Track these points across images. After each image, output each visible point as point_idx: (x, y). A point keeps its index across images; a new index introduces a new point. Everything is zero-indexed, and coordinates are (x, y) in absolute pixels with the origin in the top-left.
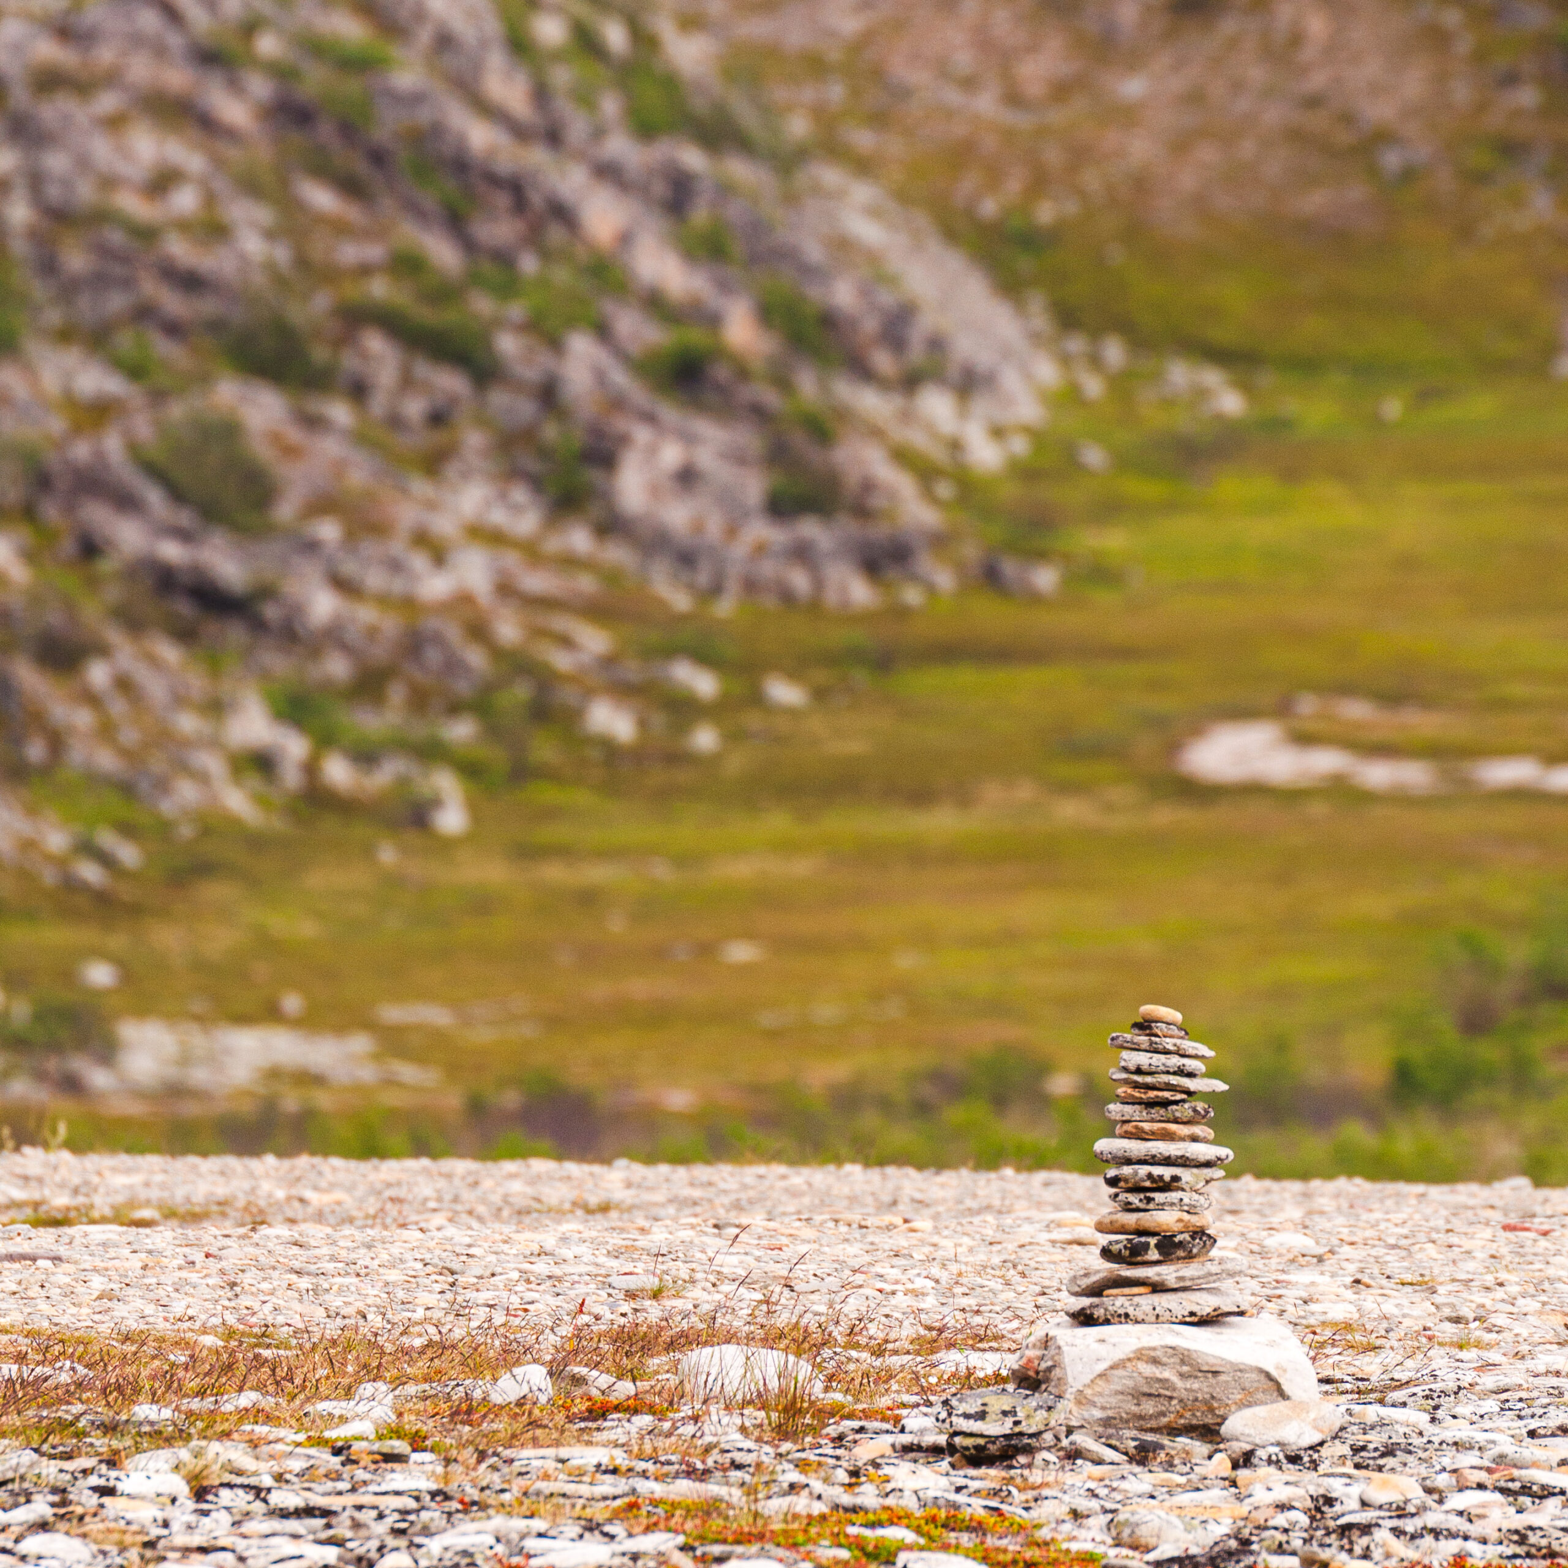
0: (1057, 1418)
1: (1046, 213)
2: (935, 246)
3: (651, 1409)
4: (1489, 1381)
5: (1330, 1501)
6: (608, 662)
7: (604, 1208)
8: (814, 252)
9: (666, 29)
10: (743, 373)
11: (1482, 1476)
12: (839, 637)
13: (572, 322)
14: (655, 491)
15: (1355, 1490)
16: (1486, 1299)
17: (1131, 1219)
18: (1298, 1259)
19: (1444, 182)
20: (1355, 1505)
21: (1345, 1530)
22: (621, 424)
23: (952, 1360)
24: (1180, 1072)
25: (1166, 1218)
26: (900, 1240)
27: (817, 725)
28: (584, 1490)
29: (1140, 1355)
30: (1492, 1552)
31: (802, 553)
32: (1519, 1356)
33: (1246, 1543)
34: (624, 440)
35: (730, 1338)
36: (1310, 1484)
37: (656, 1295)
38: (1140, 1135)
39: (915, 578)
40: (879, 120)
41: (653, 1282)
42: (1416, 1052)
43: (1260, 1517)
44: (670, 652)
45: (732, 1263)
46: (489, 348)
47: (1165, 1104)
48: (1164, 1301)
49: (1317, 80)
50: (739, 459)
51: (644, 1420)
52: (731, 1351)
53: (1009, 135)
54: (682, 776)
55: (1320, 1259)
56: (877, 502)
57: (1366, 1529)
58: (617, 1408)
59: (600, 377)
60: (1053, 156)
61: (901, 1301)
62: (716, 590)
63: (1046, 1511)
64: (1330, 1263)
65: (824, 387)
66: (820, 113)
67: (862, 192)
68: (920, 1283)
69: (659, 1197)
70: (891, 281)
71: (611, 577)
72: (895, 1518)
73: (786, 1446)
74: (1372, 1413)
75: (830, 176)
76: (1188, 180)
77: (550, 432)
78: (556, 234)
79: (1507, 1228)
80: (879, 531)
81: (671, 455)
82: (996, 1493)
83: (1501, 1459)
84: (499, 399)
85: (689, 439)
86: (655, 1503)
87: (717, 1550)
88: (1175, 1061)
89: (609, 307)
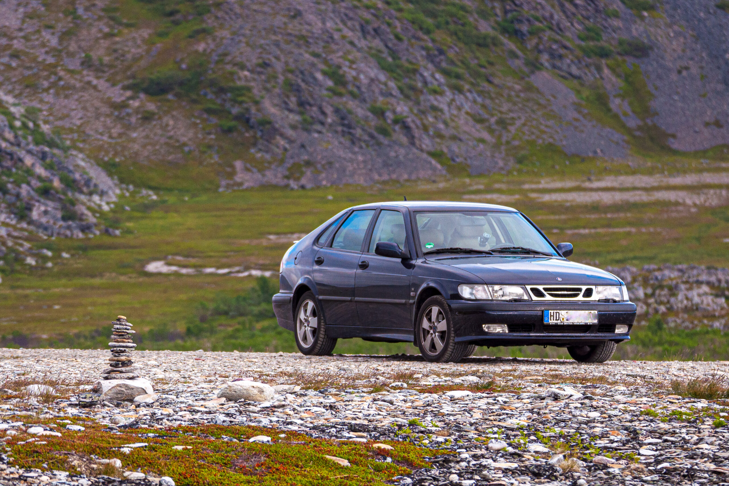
0: (101, 398)
1: (117, 160)
2: (96, 167)
3: (19, 397)
4: (189, 390)
5: (155, 414)
6: (30, 249)
7: (17, 357)
8: (71, 168)
9: (41, 123)
10: (57, 192)
11: (185, 408)
12: (77, 244)
13: (23, 182)
14: (39, 215)
15: (160, 412)
16: (190, 373)
17: (116, 358)
18: (153, 367)
19: (197, 153)
20: (160, 414)
21: (157, 420)
22: (33, 202)
23: (82, 387)
24: (126, 329)
25: (123, 358)
26: (74, 363)
27: (71, 262)
28: (4, 413)
29: (119, 385)
30: (186, 423)
31: (69, 228)
32: (196, 385)
33: (137, 422)
34: (34, 205)
35: (38, 383)
36: (151, 410)
37: (23, 375)
38: (118, 342)
39: (92, 232)
40: (84, 141)
41: (23, 372)
42: (191, 326)
43: (141, 417)
44: (43, 247)
45: (39, 368)
46: (6, 186)
47: (123, 335)
48: (123, 375)
49: (172, 133)
50: (55, 209)
51: (18, 399)
52: (36, 386)
53: (110, 144)
54: (46, 272)
55: (158, 366)
56: (84, 217)
57: (162, 419)
58: (12, 397)
59: (29, 192)
60: (119, 149)
61: (73, 375)
62: (52, 235)
63: (98, 416)
64: (160, 367)
65: (73, 195)
66: (72, 140)
67: (81, 156)
68: (77, 372)
69: (28, 355)
70: (87, 173)
71: (31, 232)
72: (67, 418)
73: (45, 404)
74: (164, 396)
75: (74, 153)
76: (146, 153)
77: (18, 204)
78: (20, 164)
79: (196, 359)
80: (84, 223)
81: (43, 208)
82: (87, 413)
83: (189, 405)
84: (8, 197)
85: (46, 205)
86: (18, 416)
87: (30, 425)
88: (125, 327)
89: (29, 178)
